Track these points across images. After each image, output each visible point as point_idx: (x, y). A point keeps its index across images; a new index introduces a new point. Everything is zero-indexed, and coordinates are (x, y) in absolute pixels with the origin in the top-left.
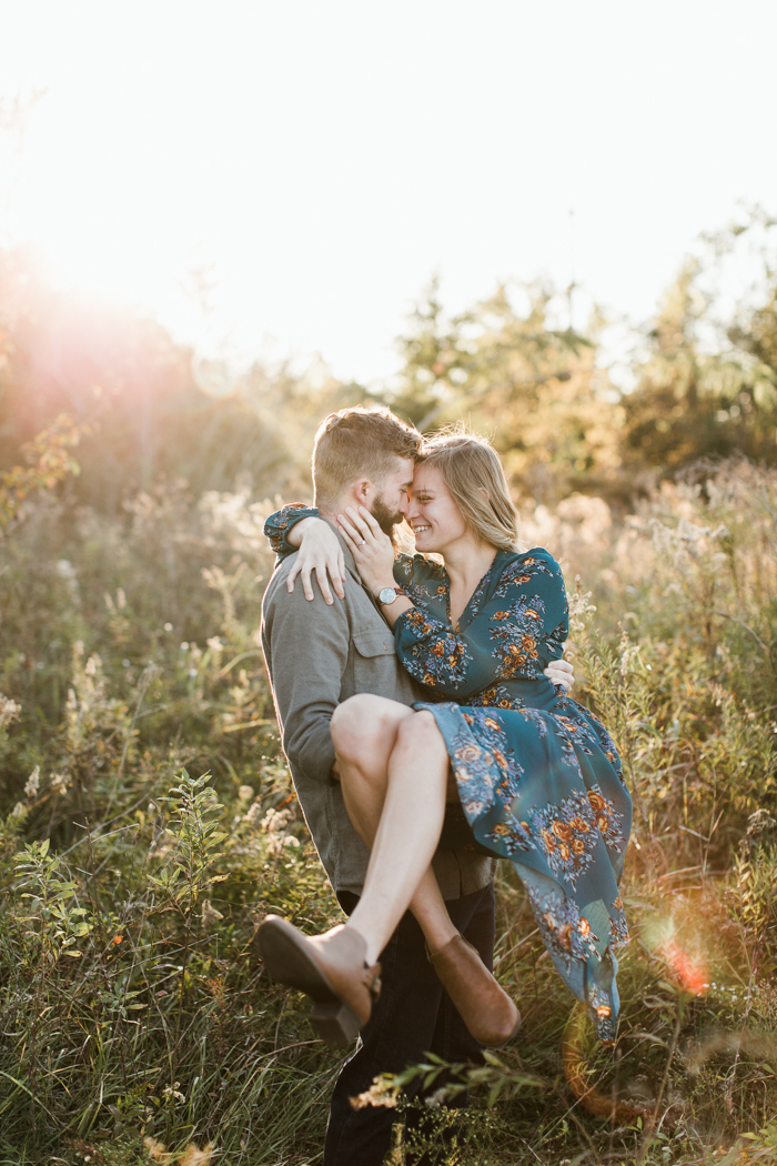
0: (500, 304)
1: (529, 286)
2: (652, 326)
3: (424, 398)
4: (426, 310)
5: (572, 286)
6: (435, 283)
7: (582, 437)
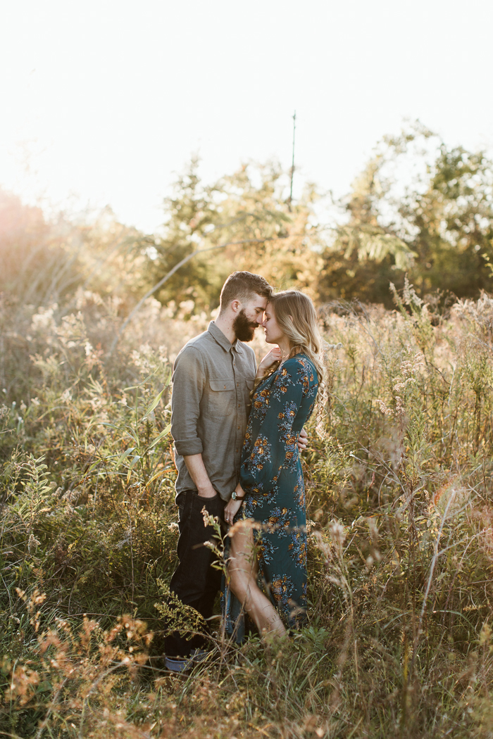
0: (241, 179)
1: (263, 167)
2: (348, 200)
3: (183, 243)
4: (187, 181)
5: (293, 169)
6: (195, 162)
7: (294, 277)
